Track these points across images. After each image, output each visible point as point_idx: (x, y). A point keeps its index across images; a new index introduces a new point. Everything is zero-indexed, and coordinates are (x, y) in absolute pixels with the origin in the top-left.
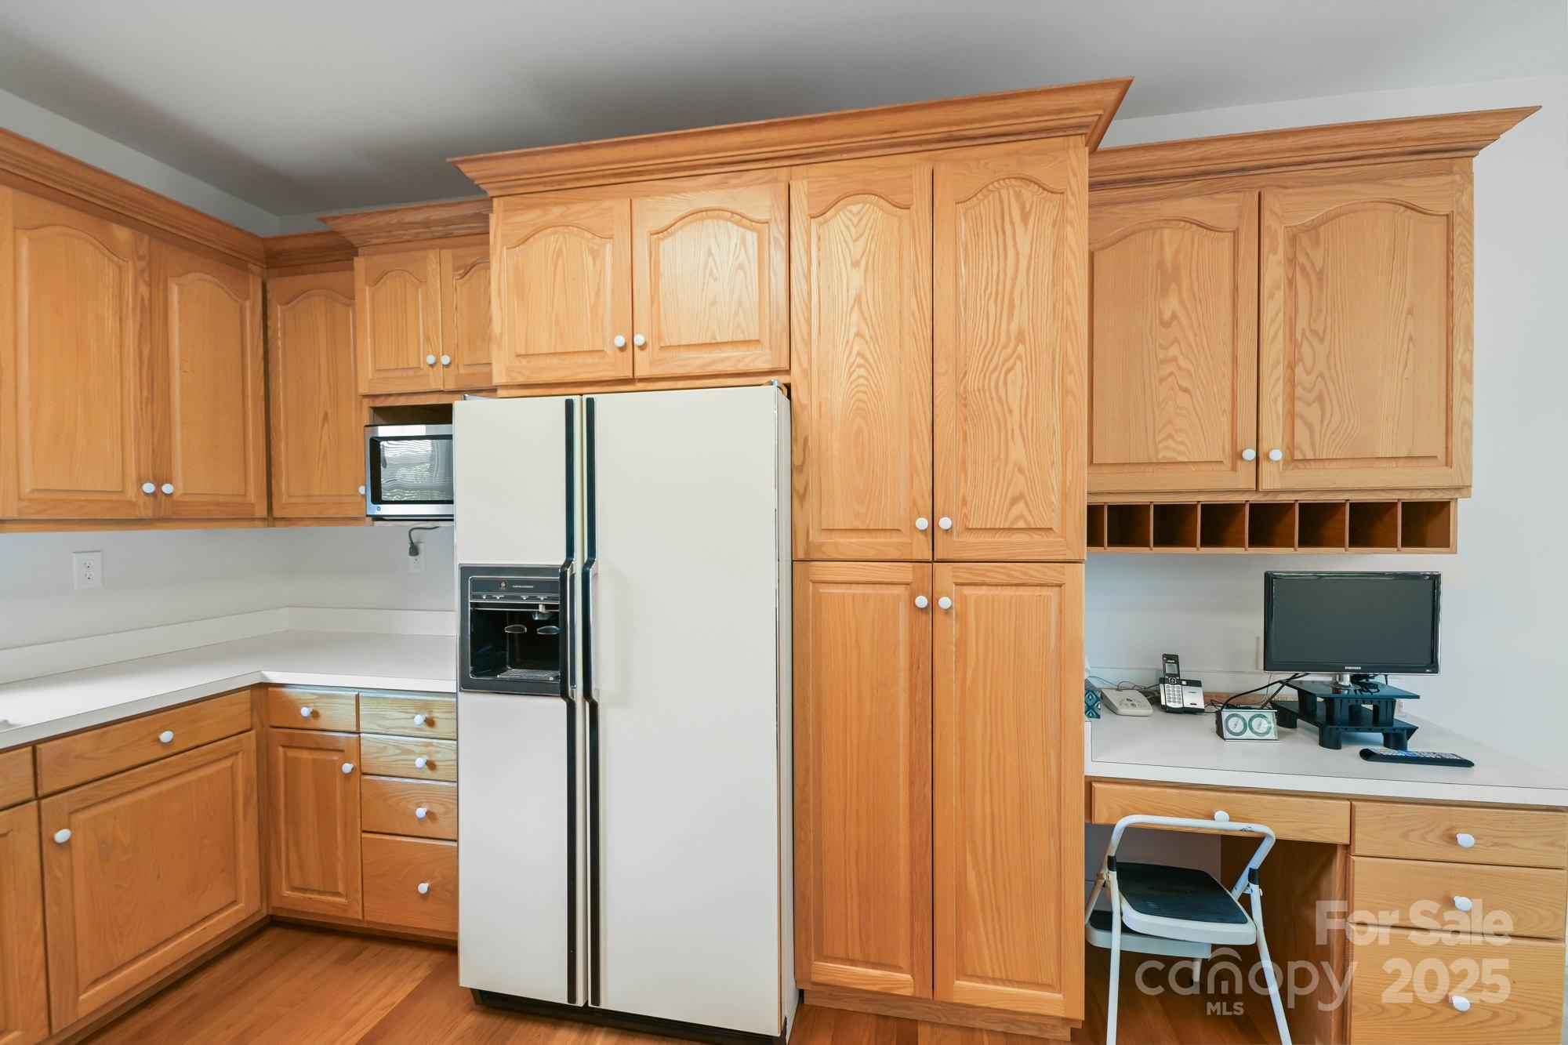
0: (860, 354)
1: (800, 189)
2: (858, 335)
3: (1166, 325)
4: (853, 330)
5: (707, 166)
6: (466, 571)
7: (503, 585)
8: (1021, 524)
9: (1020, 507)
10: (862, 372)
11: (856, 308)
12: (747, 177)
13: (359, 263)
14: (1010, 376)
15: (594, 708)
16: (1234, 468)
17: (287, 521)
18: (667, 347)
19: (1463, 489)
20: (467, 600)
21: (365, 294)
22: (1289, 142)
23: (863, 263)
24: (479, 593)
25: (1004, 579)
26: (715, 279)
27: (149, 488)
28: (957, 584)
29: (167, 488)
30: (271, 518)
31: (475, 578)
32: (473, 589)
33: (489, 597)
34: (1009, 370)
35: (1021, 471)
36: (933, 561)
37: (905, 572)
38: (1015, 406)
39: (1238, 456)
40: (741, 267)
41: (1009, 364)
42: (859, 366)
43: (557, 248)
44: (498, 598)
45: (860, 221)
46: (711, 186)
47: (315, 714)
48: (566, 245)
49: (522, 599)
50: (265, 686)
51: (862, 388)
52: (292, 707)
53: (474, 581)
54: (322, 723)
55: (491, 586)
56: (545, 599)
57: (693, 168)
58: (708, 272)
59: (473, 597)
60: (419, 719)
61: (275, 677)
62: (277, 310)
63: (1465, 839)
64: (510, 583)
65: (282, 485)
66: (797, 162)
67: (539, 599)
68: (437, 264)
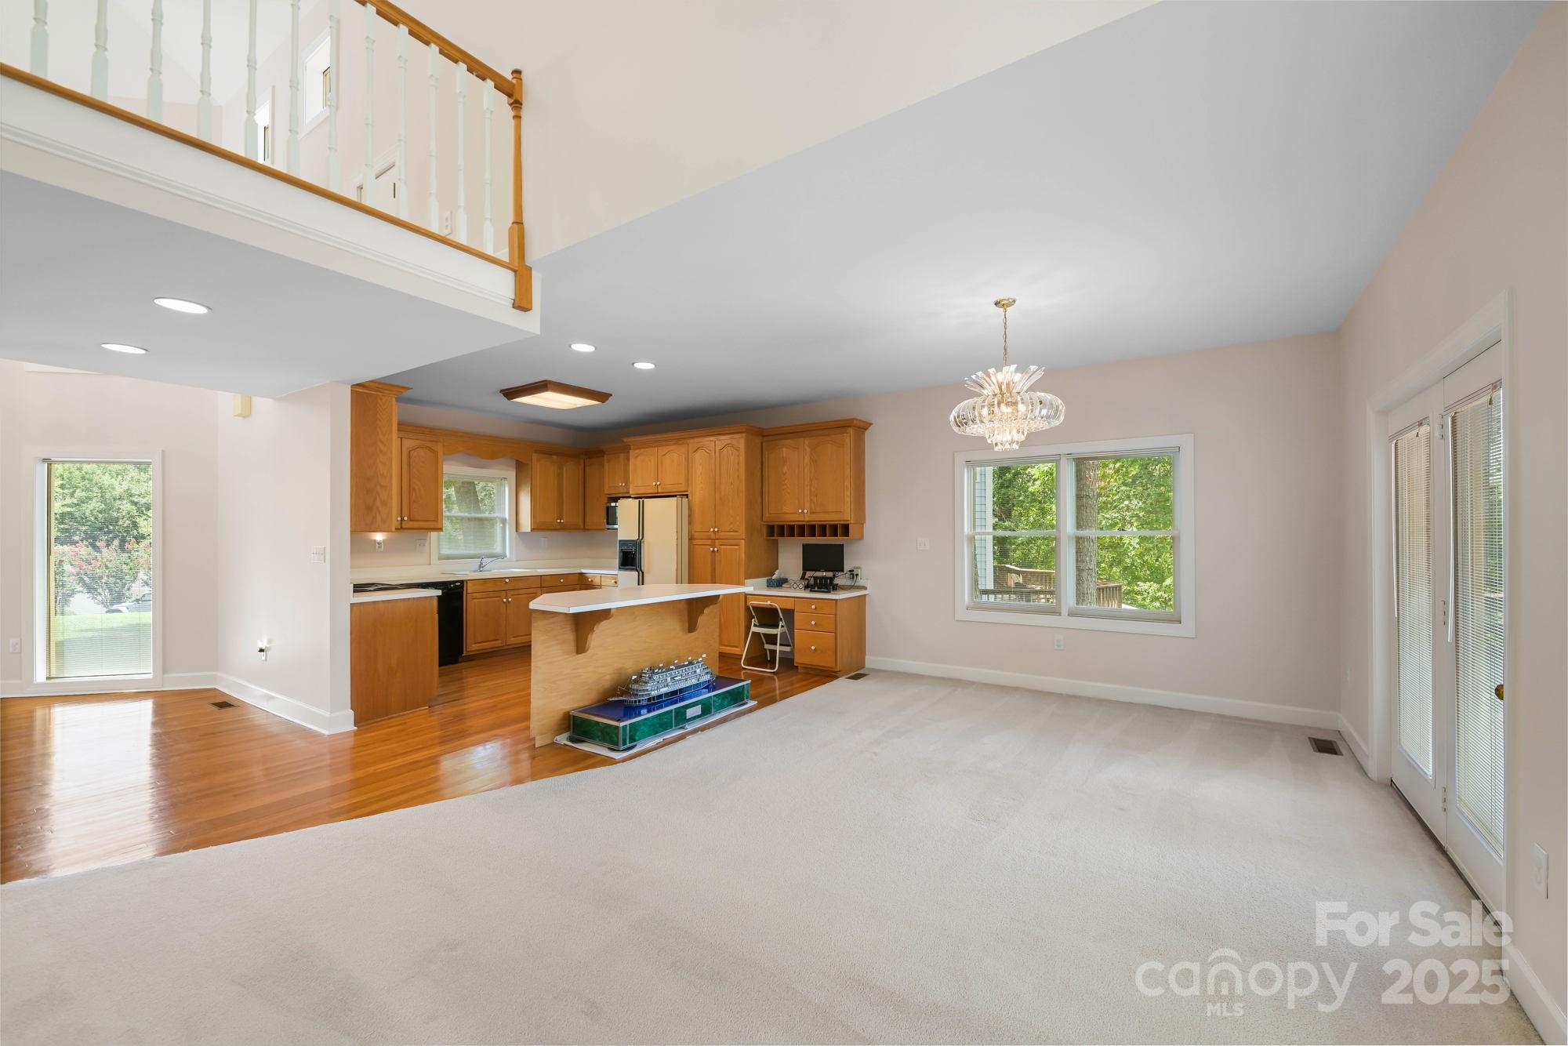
0: (702, 487)
2: (703, 482)
3: (784, 474)
6: (620, 541)
8: (732, 530)
9: (731, 526)
10: (702, 492)
13: (606, 457)
15: (643, 573)
17: (588, 530)
18: (659, 487)
21: (607, 466)
25: (729, 544)
27: (559, 521)
28: (720, 545)
29: (562, 521)
30: (585, 529)
31: (623, 543)
32: (621, 547)
35: (732, 517)
36: (715, 539)
37: (709, 542)
38: (731, 500)
39: (798, 511)
40: (678, 465)
42: (701, 490)
44: (626, 548)
47: (592, 581)
50: (581, 574)
51: (702, 496)
52: (587, 578)
54: (594, 583)
55: (627, 545)
58: (672, 466)
60: (613, 581)
61: (584, 571)
62: (587, 468)
65: (587, 520)
68: (622, 456)
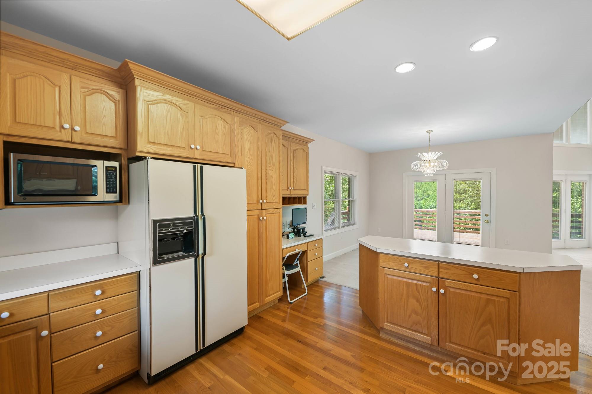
0: (249, 162)
1: (237, 120)
2: (249, 158)
4: (248, 157)
5: (216, 103)
6: (155, 222)
7: (171, 225)
8: (274, 201)
9: (273, 198)
10: (250, 166)
11: (249, 152)
12: (224, 110)
14: (273, 171)
15: (203, 258)
16: (288, 190)
18: (204, 151)
19: (308, 195)
20: (157, 232)
22: (294, 135)
23: (250, 141)
24: (161, 229)
25: (272, 212)
26: (218, 135)
28: (266, 214)
32: (159, 228)
33: (165, 230)
34: (272, 171)
35: (274, 191)
36: (262, 210)
37: (257, 212)
38: (273, 177)
39: (288, 188)
40: (224, 134)
41: (273, 169)
42: (249, 165)
43: (168, 109)
44: (170, 230)
45: (249, 131)
46: (215, 109)
47: (11, 315)
48: (171, 109)
49: (179, 229)
51: (250, 170)
53: (159, 225)
54: (16, 318)
55: (167, 226)
56: (187, 228)
57: (212, 102)
58: (216, 133)
59: (159, 230)
63: (316, 245)
64: (174, 224)
66: (236, 112)
67: (185, 228)
